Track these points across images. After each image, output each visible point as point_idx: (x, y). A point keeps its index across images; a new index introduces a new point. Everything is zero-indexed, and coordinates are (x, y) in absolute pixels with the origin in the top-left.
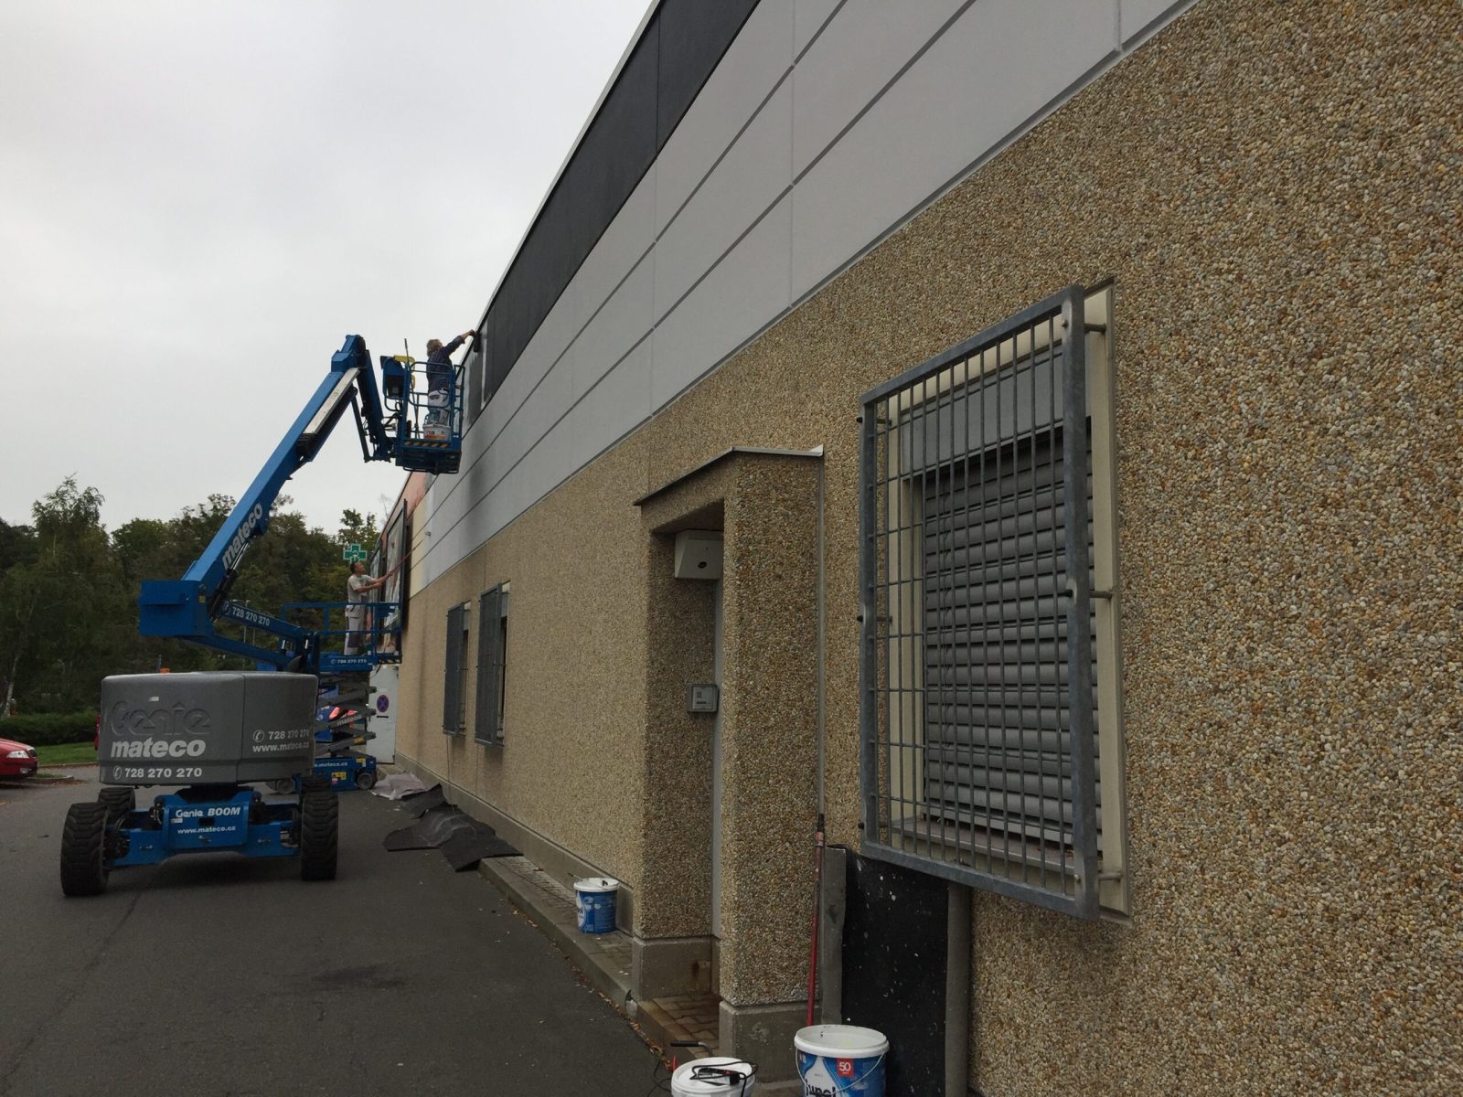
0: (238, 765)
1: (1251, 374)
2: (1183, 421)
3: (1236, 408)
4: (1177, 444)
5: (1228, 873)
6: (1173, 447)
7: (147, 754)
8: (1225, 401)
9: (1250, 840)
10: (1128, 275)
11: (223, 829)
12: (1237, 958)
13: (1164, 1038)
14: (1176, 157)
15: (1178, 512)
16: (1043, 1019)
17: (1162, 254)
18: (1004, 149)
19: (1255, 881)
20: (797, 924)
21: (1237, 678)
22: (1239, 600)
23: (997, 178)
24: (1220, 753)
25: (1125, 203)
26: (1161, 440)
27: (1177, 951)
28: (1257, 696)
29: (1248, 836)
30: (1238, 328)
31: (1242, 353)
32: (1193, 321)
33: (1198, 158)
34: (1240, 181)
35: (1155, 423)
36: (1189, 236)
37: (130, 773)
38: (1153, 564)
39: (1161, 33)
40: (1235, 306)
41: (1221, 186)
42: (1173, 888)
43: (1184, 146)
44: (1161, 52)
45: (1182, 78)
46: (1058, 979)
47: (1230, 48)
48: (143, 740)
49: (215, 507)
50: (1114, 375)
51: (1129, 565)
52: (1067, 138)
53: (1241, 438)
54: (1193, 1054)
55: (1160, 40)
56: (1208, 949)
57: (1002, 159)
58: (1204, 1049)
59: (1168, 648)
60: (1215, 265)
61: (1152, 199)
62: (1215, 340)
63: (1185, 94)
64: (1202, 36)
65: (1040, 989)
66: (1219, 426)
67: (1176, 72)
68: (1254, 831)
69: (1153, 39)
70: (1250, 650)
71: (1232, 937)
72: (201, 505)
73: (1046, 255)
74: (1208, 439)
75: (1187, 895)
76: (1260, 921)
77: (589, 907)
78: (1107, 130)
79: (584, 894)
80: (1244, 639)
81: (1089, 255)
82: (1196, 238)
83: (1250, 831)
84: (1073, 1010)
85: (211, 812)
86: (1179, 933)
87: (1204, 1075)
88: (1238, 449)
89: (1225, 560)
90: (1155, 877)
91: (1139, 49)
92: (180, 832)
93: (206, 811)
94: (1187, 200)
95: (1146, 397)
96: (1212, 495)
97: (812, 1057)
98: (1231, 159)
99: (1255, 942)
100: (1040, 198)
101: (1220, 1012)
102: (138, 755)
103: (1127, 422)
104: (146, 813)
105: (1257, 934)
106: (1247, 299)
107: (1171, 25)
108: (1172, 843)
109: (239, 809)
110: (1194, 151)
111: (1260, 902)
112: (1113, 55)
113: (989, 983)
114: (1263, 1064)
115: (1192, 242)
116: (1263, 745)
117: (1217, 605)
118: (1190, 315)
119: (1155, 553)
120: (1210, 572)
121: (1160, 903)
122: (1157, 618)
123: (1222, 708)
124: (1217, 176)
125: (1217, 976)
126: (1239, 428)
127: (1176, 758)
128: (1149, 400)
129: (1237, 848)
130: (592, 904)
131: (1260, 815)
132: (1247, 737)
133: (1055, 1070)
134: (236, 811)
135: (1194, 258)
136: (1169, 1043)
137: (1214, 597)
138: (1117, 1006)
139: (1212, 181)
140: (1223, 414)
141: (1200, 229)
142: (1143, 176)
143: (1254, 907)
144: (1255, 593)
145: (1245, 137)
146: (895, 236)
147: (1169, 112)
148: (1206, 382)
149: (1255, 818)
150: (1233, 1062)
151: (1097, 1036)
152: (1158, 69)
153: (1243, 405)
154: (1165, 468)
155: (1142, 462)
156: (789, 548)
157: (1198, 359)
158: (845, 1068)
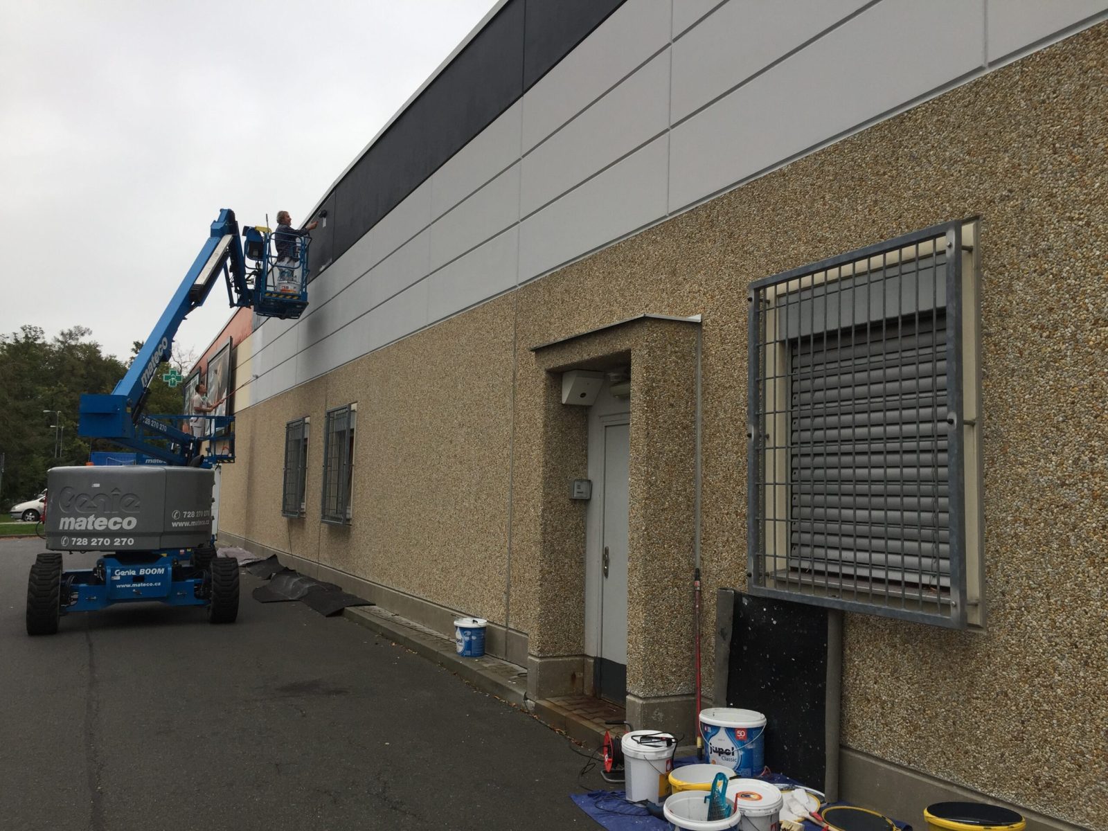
0: (161, 536)
1: (1097, 286)
2: (1039, 312)
3: (1084, 306)
4: (1034, 328)
5: (1069, 598)
6: (1030, 329)
7: (90, 527)
8: (1074, 302)
9: (1088, 577)
10: (993, 215)
11: (151, 584)
12: (1075, 650)
13: (1012, 702)
14: (1036, 142)
15: (1033, 371)
16: (907, 696)
17: (1022, 204)
18: (880, 121)
19: (1092, 602)
20: (682, 643)
21: (1081, 477)
22: (1084, 428)
23: (873, 141)
24: (1065, 524)
25: (990, 168)
26: (1020, 324)
27: (1025, 647)
28: (1096, 488)
29: (1086, 575)
30: (1087, 256)
31: (1090, 271)
32: (1049, 249)
33: (1054, 145)
34: (1089, 162)
35: (1015, 313)
36: (1046, 194)
37: (76, 542)
38: (1011, 404)
39: (1023, 60)
40: (1084, 242)
41: (1073, 164)
42: (1023, 609)
43: (1042, 135)
44: (1022, 72)
45: (1040, 91)
46: (921, 670)
47: (1082, 76)
48: (87, 517)
49: (27, 336)
50: (979, 280)
51: (990, 404)
52: (938, 120)
53: (1088, 325)
54: (1036, 710)
55: (1023, 63)
56: (1051, 645)
57: (878, 128)
58: (1046, 707)
59: (1023, 457)
60: (1068, 214)
61: (1013, 167)
62: (1067, 262)
63: (1044, 102)
64: (1059, 66)
65: (904, 677)
66: (1069, 318)
67: (1035, 86)
68: (1092, 571)
69: (1016, 62)
70: (1091, 459)
71: (1071, 637)
72: (15, 334)
73: (917, 197)
74: (1060, 325)
75: (1035, 613)
76: (1094, 626)
77: (467, 639)
78: (975, 118)
79: (463, 629)
80: (1087, 453)
81: (958, 199)
82: (1052, 195)
83: (1088, 572)
84: (933, 688)
85: (142, 572)
86: (1027, 637)
87: (1045, 723)
88: (1085, 332)
89: (1073, 403)
90: (1008, 602)
91: (1004, 68)
92: (118, 586)
93: (138, 572)
94: (1044, 170)
95: (1007, 295)
96: (1063, 361)
97: (716, 729)
98: (1082, 147)
99: (1090, 639)
100: (912, 158)
101: (1059, 683)
102: (83, 528)
103: (990, 312)
104: (90, 572)
105: (1091, 634)
106: (1094, 238)
107: (1032, 55)
108: (1024, 581)
109: (163, 569)
110: (1051, 139)
111: (1095, 614)
112: (981, 69)
113: (858, 675)
114: (1094, 713)
115: (1048, 198)
116: (1100, 518)
117: (1066, 430)
118: (1046, 245)
119: (1013, 397)
120: (1060, 410)
121: (1011, 619)
122: (1014, 438)
123: (1067, 495)
124: (1070, 157)
125: (1058, 661)
126: (1086, 320)
127: (1028, 527)
128: (1010, 298)
129: (1077, 582)
130: (470, 636)
131: (1096, 561)
132: (1088, 513)
133: (916, 728)
134: (161, 571)
135: (1050, 208)
136: (1017, 705)
137: (1062, 426)
138: (971, 684)
139: (1066, 160)
140: (1073, 310)
141: (1054, 191)
142: (1006, 151)
143: (1090, 618)
144: (1097, 424)
145: (1094, 135)
146: (774, 173)
147: (1030, 112)
148: (1058, 289)
149: (1093, 563)
150: (1070, 713)
151: (954, 704)
152: (1020, 82)
153: (1089, 305)
154: (1022, 342)
155: (1004, 338)
156: (678, 385)
157: (1052, 274)
158: (741, 734)
